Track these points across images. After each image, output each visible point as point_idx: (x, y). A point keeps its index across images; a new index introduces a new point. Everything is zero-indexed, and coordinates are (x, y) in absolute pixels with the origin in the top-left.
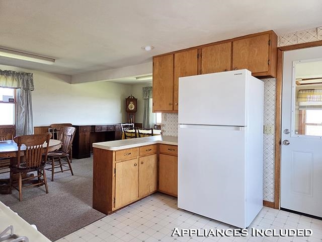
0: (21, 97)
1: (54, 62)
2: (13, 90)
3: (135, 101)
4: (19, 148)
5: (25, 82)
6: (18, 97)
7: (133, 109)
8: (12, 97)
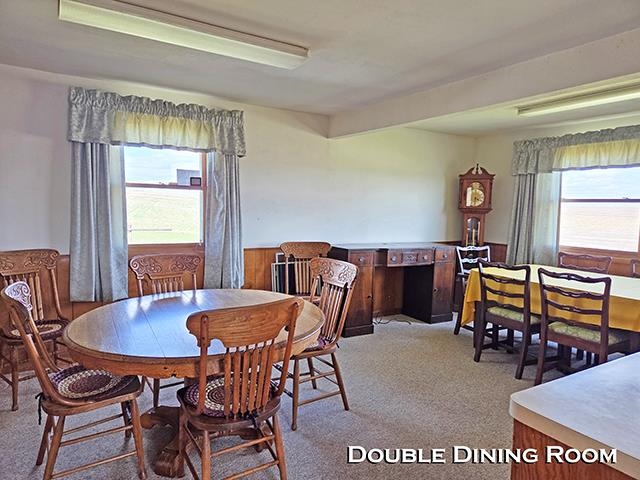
0: (217, 173)
1: (305, 55)
2: (199, 155)
3: (486, 179)
4: (204, 351)
5: (226, 135)
6: (210, 172)
7: (478, 203)
8: (198, 172)
